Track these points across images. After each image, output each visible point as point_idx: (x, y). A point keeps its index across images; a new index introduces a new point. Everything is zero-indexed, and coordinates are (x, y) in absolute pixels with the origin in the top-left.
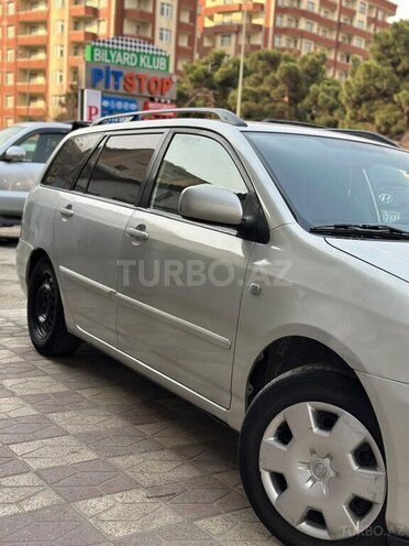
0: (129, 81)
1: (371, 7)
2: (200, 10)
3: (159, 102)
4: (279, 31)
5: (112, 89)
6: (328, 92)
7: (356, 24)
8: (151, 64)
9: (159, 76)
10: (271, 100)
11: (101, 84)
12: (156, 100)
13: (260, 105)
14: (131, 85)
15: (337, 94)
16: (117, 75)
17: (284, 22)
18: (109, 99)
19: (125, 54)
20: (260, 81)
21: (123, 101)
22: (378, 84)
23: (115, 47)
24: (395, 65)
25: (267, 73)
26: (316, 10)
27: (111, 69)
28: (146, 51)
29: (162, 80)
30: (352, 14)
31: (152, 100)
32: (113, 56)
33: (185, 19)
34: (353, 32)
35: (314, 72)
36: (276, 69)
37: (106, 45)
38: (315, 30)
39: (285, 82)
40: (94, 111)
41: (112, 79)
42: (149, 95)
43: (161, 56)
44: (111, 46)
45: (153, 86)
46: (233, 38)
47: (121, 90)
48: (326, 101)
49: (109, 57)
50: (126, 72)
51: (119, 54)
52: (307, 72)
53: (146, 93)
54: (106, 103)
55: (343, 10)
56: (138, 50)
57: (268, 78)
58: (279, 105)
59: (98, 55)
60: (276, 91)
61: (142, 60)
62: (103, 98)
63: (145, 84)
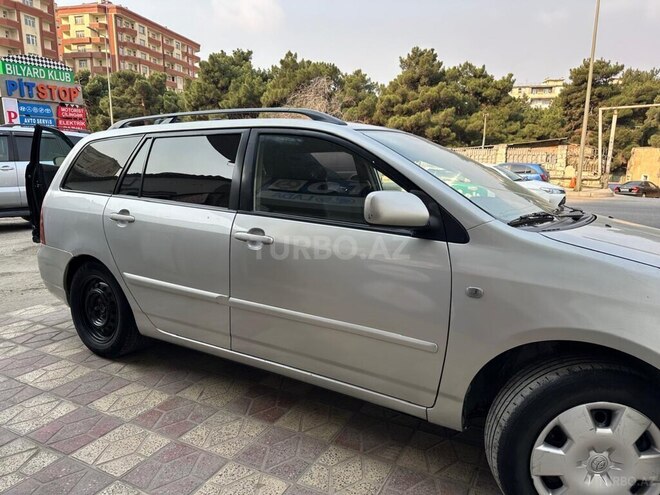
0: (42, 91)
1: (183, 45)
2: (59, 41)
3: (69, 106)
4: (122, 58)
5: (26, 97)
6: (170, 100)
7: (175, 56)
8: (58, 77)
9: (67, 87)
10: (132, 105)
11: (16, 93)
12: (67, 105)
13: (125, 109)
14: (43, 94)
15: (176, 101)
16: (30, 86)
17: (125, 52)
18: (25, 105)
19: (34, 69)
20: (122, 92)
21: (38, 107)
22: (207, 95)
23: (24, 63)
24: (216, 83)
25: (126, 87)
26: (147, 46)
27: (24, 81)
28: (52, 67)
29: (70, 90)
30: (171, 49)
31: (63, 105)
32: (23, 71)
33: (48, 47)
34: (174, 61)
35: (160, 86)
36: (133, 85)
37: (16, 61)
38: (148, 59)
39: (140, 93)
40: (13, 115)
41: (25, 89)
42: (60, 101)
43: (66, 70)
44: (20, 62)
45: (62, 94)
46: (89, 61)
47: (35, 97)
48: (170, 106)
49: (20, 71)
50: (37, 84)
51: (29, 69)
52: (155, 86)
53: (57, 100)
54: (23, 109)
55: (165, 47)
56: (45, 66)
57: (128, 90)
58: (139, 109)
59: (10, 69)
60: (134, 99)
61: (50, 74)
62: (20, 105)
63: (55, 92)
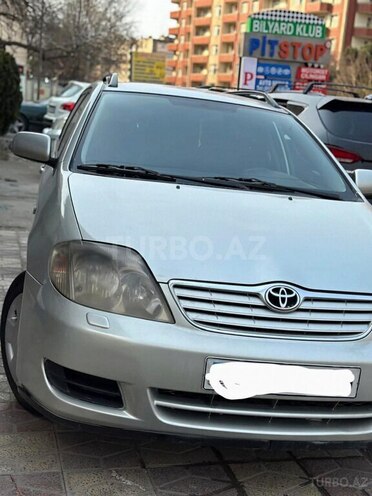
0: (284, 49)
3: (313, 66)
5: (267, 56)
8: (307, 32)
9: (314, 43)
12: (310, 65)
14: (285, 52)
16: (273, 43)
18: (264, 66)
19: (282, 24)
21: (277, 67)
23: (274, 18)
27: (268, 39)
28: (303, 21)
29: (317, 46)
31: (306, 65)
32: (271, 27)
37: (265, 17)
40: (249, 76)
41: (268, 47)
42: (302, 60)
43: (318, 24)
44: (269, 18)
45: (307, 52)
47: (276, 56)
49: (267, 28)
50: (281, 41)
51: (277, 24)
53: (299, 59)
56: (295, 20)
59: (257, 26)
61: (298, 29)
62: (259, 65)
63: (299, 50)
